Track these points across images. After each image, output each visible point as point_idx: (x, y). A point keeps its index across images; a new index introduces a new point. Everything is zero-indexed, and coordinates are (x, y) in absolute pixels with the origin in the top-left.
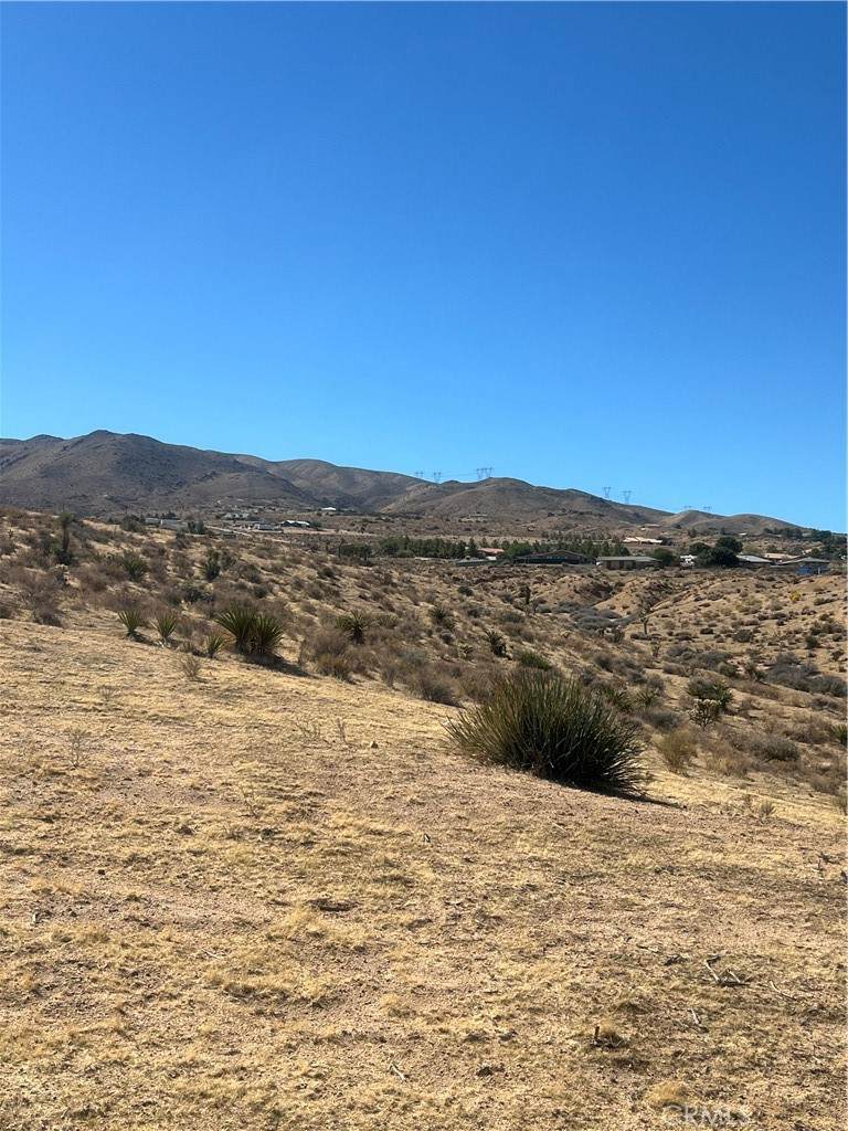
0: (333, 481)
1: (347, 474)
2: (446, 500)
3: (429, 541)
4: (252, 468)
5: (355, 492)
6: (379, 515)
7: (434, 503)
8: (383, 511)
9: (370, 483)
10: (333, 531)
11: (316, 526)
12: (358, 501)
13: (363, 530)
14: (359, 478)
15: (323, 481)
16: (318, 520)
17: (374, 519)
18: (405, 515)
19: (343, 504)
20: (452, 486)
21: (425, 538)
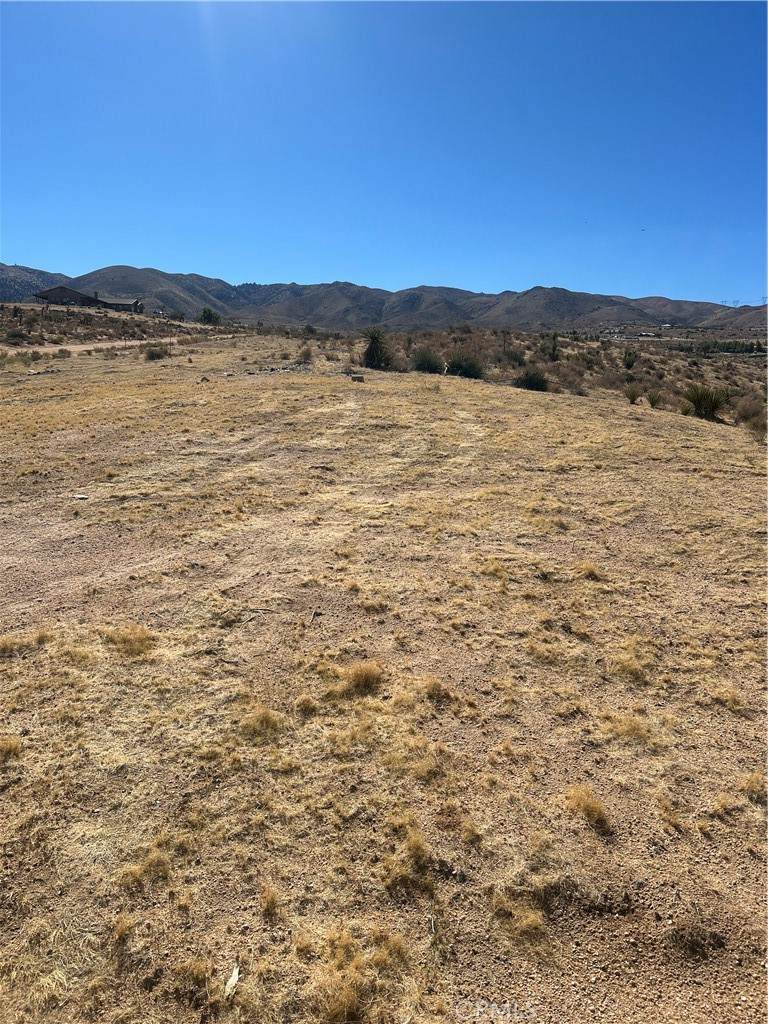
0: (669, 309)
1: (678, 304)
2: (740, 318)
3: (730, 343)
4: (620, 303)
5: (682, 315)
6: (697, 328)
7: (733, 319)
8: (699, 325)
9: (692, 309)
10: (668, 339)
11: (658, 336)
12: (684, 320)
13: (687, 337)
14: (685, 307)
15: (664, 309)
16: (660, 332)
17: (694, 330)
18: (714, 328)
19: (674, 323)
20: (746, 309)
21: (728, 341)
